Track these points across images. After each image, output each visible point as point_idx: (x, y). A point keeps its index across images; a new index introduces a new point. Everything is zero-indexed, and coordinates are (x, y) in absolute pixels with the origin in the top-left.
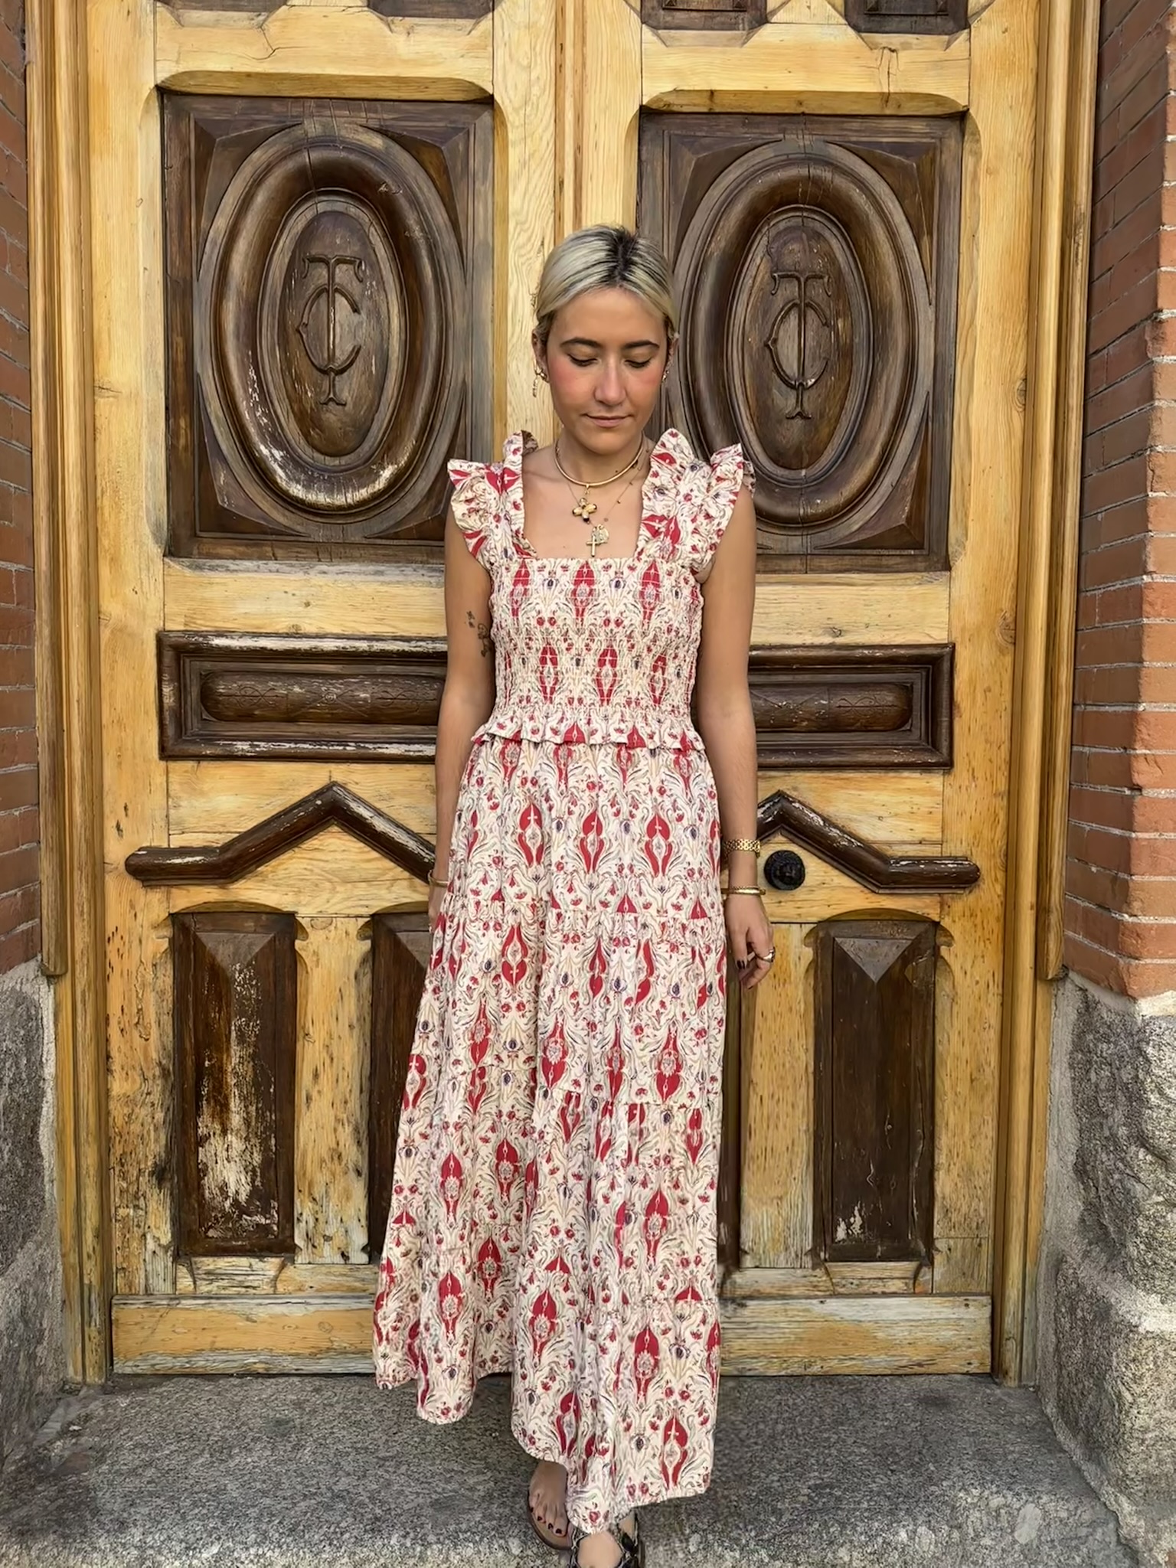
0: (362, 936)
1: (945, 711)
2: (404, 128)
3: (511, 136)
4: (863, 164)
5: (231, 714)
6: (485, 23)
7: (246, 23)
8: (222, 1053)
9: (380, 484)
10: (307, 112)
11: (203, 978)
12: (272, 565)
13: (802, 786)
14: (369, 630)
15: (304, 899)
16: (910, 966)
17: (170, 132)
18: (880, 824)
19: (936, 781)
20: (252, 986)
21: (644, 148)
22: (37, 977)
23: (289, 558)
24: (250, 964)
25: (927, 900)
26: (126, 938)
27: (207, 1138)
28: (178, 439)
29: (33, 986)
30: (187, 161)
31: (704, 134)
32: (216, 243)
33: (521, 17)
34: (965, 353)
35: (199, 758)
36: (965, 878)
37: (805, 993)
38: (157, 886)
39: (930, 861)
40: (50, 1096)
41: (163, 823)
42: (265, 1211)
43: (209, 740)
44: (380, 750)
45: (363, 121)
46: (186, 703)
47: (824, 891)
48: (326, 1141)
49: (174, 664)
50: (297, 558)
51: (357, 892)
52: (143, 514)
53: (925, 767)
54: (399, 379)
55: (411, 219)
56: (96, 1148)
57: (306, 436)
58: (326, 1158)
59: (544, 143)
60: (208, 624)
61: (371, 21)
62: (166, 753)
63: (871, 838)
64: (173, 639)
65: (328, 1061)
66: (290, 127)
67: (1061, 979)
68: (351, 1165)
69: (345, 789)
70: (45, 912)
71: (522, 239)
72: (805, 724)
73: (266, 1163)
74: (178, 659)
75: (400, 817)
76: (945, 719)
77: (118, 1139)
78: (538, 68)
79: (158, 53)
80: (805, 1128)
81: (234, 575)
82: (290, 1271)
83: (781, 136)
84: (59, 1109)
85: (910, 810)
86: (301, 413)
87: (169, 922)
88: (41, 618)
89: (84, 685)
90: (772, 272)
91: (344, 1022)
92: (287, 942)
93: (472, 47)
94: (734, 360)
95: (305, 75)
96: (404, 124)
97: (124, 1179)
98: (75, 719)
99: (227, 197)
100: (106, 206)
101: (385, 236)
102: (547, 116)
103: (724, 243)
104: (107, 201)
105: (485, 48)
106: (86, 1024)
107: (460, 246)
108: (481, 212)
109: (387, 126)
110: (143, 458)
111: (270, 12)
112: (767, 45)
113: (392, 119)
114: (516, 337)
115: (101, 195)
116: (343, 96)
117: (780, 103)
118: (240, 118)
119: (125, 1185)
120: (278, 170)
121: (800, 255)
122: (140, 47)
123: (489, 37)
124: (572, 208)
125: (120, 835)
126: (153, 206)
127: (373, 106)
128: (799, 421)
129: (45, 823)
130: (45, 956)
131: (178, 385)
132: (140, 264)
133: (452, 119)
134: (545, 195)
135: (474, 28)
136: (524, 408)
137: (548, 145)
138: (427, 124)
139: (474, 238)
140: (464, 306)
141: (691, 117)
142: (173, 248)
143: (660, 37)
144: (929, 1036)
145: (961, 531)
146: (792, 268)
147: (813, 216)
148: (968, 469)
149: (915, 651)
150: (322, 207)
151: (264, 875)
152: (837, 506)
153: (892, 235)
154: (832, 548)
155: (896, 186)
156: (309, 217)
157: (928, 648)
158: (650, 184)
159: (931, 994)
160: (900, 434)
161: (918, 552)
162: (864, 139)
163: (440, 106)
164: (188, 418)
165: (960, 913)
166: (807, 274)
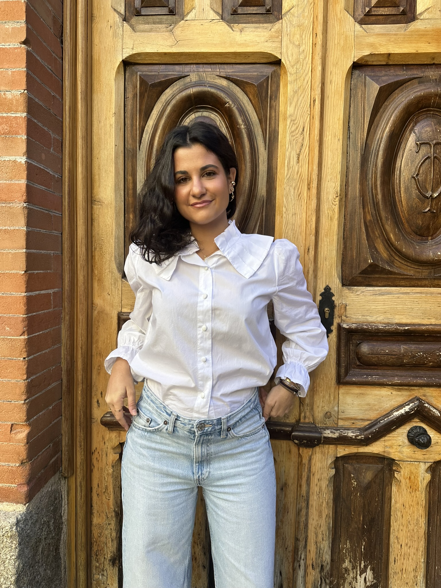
2: (237, 76)
3: (289, 79)
6: (277, 25)
7: (165, 29)
10: (192, 70)
13: (428, 394)
17: (128, 81)
21: (352, 82)
22: (59, 479)
26: (100, 453)
28: (129, 223)
29: (57, 484)
30: (135, 95)
31: (383, 74)
33: (295, 21)
37: (425, 495)
38: (114, 430)
40: (65, 529)
45: (218, 74)
47: (438, 447)
52: (113, 259)
55: (240, 121)
56: (85, 553)
61: (223, 26)
64: (124, 317)
66: (184, 77)
68: (201, 563)
70: (63, 449)
71: (293, 129)
72: (431, 364)
77: (95, 544)
78: (304, 46)
79: (124, 44)
80: (423, 560)
83: (423, 74)
84: (69, 536)
87: (120, 446)
88: (65, 311)
89: (84, 339)
90: (416, 141)
93: (271, 37)
94: (395, 184)
95: (192, 52)
96: (238, 74)
97: (97, 562)
98: (79, 356)
99: (154, 110)
100: (99, 117)
101: (227, 127)
102: (307, 68)
103: (393, 128)
104: (99, 115)
105: (278, 37)
106: (81, 496)
107: (263, 132)
108: (273, 115)
109: (229, 75)
110: (114, 233)
111: (176, 24)
112: (418, 31)
113: (232, 72)
114: (289, 175)
115: (96, 112)
116: (209, 62)
117: (423, 60)
118: (161, 73)
119: (98, 565)
120: (178, 97)
121: (431, 133)
122: (116, 42)
123: (280, 32)
124: (319, 113)
125: (99, 406)
126: (120, 116)
127: (223, 66)
128: (429, 213)
129: (65, 407)
130: (63, 469)
131: (130, 199)
132: (114, 143)
133: (260, 71)
134: (306, 106)
135: (272, 27)
136: (291, 209)
137: (307, 83)
138: (250, 74)
139: (269, 128)
140: (264, 160)
141: (376, 67)
142: (128, 135)
143: (363, 29)
146: (427, 139)
147: (437, 114)
150: (198, 114)
156: (191, 119)
158: (355, 100)
163: (255, 66)
164: (134, 214)
166: (434, 142)
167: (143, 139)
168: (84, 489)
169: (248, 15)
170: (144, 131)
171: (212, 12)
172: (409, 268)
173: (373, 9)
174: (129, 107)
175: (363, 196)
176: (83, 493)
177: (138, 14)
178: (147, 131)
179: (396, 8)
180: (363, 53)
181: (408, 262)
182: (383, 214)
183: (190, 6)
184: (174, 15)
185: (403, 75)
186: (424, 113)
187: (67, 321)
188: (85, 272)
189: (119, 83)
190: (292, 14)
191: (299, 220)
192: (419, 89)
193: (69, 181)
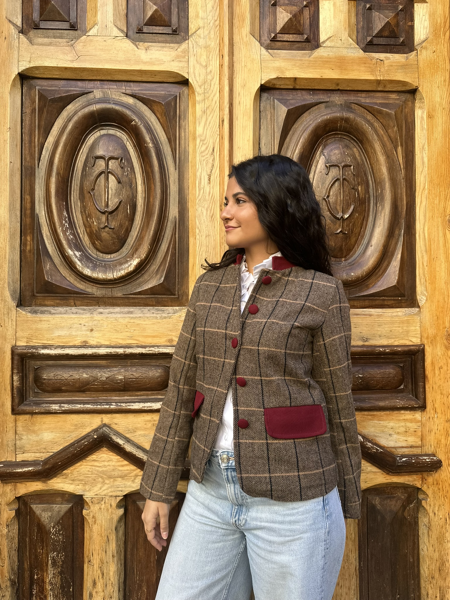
0: (119, 506)
1: (421, 380)
2: (144, 94)
3: (198, 98)
4: (368, 113)
5: (50, 389)
6: (184, 46)
7: (65, 44)
8: (43, 572)
9: (131, 268)
10: (96, 87)
11: (34, 530)
12: (74, 309)
14: (124, 343)
15: (87, 487)
16: (406, 510)
17: (26, 96)
18: (390, 438)
19: (418, 415)
20: (60, 534)
21: (262, 105)
23: (83, 305)
24: (58, 523)
25: (415, 477)
28: (26, 247)
30: (33, 111)
31: (290, 98)
32: (48, 150)
33: (201, 42)
34: (421, 202)
35: (32, 413)
36: (436, 466)
38: (9, 483)
39: (417, 456)
41: (13, 448)
43: (37, 404)
44: (129, 407)
45: (124, 91)
46: (26, 384)
49: (20, 363)
50: (87, 306)
51: (117, 483)
52: (6, 285)
53: (412, 409)
54: (141, 215)
55: (148, 138)
57: (93, 244)
60: (39, 341)
61: (127, 44)
62: (14, 412)
63: (386, 445)
64: (19, 351)
65: (101, 576)
66: (87, 93)
69: (109, 428)
71: (203, 148)
74: (22, 361)
75: (139, 441)
76: (420, 384)
78: (211, 67)
79: (20, 57)
81: (53, 316)
83: (329, 99)
85: (404, 430)
86: (91, 232)
87: (16, 501)
90: (325, 163)
91: (110, 553)
92: (80, 508)
93: (178, 57)
95: (94, 68)
96: (144, 92)
99: (54, 127)
101: (135, 146)
102: (215, 89)
103: (302, 150)
105: (184, 57)
107: (172, 151)
108: (183, 135)
109: (136, 93)
110: (7, 256)
111: (78, 39)
112: (321, 57)
113: (138, 90)
114: (201, 196)
116: (114, 79)
117: (328, 85)
118: (62, 89)
120: (80, 114)
121: (339, 155)
122: (11, 55)
123: (186, 52)
124: (228, 133)
126: (16, 131)
127: (129, 84)
128: (341, 235)
131: (27, 219)
132: (8, 160)
133: (168, 90)
134: (215, 127)
135: (179, 47)
136: (205, 230)
137: (216, 103)
138: (157, 92)
139: (179, 147)
140: (174, 180)
141: (284, 90)
142: (26, 152)
143: (269, 53)
144: (416, 545)
145: (423, 288)
146: (335, 162)
147: (344, 137)
148: (426, 258)
149: (406, 349)
150: (103, 132)
151: (67, 475)
152: (362, 276)
153: (384, 146)
154: (359, 296)
155: (384, 123)
156: (96, 137)
157: (412, 348)
158: (265, 122)
159: (416, 523)
160: (391, 241)
161: (403, 298)
162: (368, 101)
163: (162, 85)
164: (31, 237)
165: (431, 483)
166: (343, 164)
167: (42, 156)
169: (154, 34)
170: (43, 148)
171: (115, 29)
173: (279, 35)
174: (27, 122)
177: (37, 27)
178: (47, 148)
179: (300, 35)
180: (270, 76)
183: (92, 22)
184: (76, 30)
185: (309, 98)
186: (332, 137)
189: (14, 97)
190: (198, 36)
191: (212, 241)
192: (325, 113)
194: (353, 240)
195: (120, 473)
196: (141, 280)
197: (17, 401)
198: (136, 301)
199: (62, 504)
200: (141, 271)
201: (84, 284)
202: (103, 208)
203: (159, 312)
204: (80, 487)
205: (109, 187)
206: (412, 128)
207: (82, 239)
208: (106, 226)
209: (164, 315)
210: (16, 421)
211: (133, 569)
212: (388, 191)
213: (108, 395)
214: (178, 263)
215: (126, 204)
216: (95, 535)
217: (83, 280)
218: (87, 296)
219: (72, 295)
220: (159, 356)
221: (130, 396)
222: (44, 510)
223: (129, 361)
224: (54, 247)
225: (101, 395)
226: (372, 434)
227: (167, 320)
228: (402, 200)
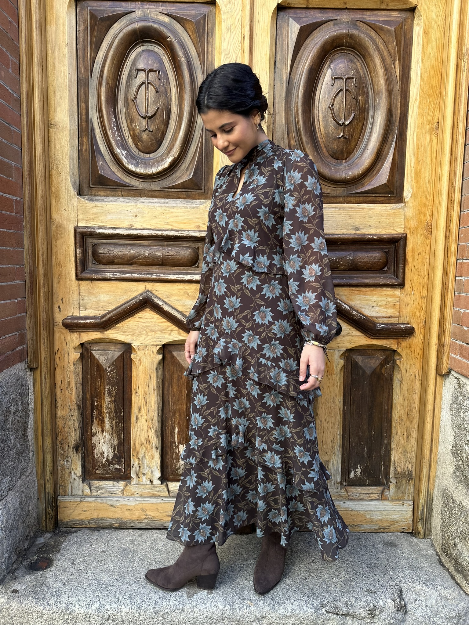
0: (158, 352)
1: (401, 262)
2: (177, 13)
3: (223, 16)
4: (371, 30)
5: (105, 261)
8: (102, 399)
9: (166, 165)
10: (137, 7)
11: (94, 369)
12: (122, 199)
13: (341, 293)
14: (162, 227)
15: (135, 337)
16: (384, 368)
17: (79, 15)
18: (373, 309)
19: (397, 292)
20: (114, 373)
21: (278, 23)
22: (26, 368)
23: (129, 196)
24: (113, 364)
25: (392, 341)
26: (63, 353)
27: (96, 433)
28: (83, 147)
29: (23, 372)
30: (86, 29)
31: (304, 16)
32: (98, 63)
34: (413, 111)
35: (92, 279)
36: (409, 332)
37: (340, 379)
38: (75, 332)
39: (394, 324)
40: (31, 416)
41: (77, 306)
42: (119, 463)
43: (96, 272)
44: (166, 277)
45: (161, 11)
46: (86, 257)
47: (349, 337)
48: (144, 435)
49: (81, 240)
50: (132, 196)
51: (157, 335)
52: (68, 177)
53: (393, 286)
54: (175, 120)
55: (180, 53)
56: (51, 438)
57: (136, 145)
58: (144, 442)
59: (237, 20)
60: (96, 223)
62: (78, 278)
63: (369, 315)
64: (80, 230)
65: (144, 404)
66: (130, 13)
67: (448, 374)
68: (154, 445)
69: (152, 293)
70: (29, 342)
72: (343, 267)
73: (119, 444)
74: (83, 238)
76: (401, 266)
77: (60, 434)
80: (339, 433)
81: (106, 203)
82: (128, 487)
83: (337, 17)
84: (36, 422)
85: (385, 303)
86: (134, 135)
87: (80, 346)
88: (26, 220)
89: (45, 248)
90: (332, 76)
91: (152, 387)
92: (129, 355)
94: (315, 113)
96: (178, 11)
97: (62, 450)
98: (41, 262)
99: (103, 43)
100: (53, 47)
101: (170, 60)
102: (238, 8)
103: (312, 64)
104: (53, 45)
106: (46, 388)
107: (201, 65)
108: (210, 50)
109: (171, 13)
110: (69, 153)
113: (173, 10)
115: (50, 42)
117: (337, 4)
118: (109, 9)
119: (63, 452)
120: (125, 31)
121: (344, 69)
124: (249, 48)
125: (60, 311)
126: (72, 47)
127: (165, 4)
128: (342, 139)
129: (29, 306)
130: (29, 360)
131: (83, 123)
132: (67, 72)
133: (198, 10)
134: (237, 42)
138: (189, 12)
139: (207, 61)
141: (298, 9)
142: (81, 65)
144: (391, 396)
145: (410, 187)
146: (340, 74)
147: (349, 52)
148: (413, 160)
149: (390, 236)
150: (143, 48)
151: (119, 328)
152: (358, 175)
153: (383, 60)
154: (355, 193)
155: (385, 39)
156: (138, 52)
157: (396, 235)
158: (281, 39)
159: (392, 379)
160: (385, 145)
161: (392, 195)
162: (372, 19)
163: (193, 4)
164: (87, 137)
165: (405, 346)
166: (346, 77)
167: (94, 69)
168: (48, 381)
170: (94, 62)
172: (326, 187)
174: (81, 40)
175: (287, 123)
176: (48, 385)
178: (98, 61)
181: (325, 181)
182: (304, 139)
186: (339, 52)
187: (28, 229)
188: (43, 187)
189: (70, 16)
192: (333, 30)
193: (27, 102)
194: (353, 144)
195: (159, 328)
196: (174, 176)
197: (79, 269)
198: (170, 194)
199: (115, 351)
200: (174, 168)
201: (129, 178)
202: (144, 114)
203: (188, 203)
204: (129, 337)
205: (149, 95)
206: (410, 44)
207: (127, 140)
208: (146, 129)
209: (193, 206)
210: (79, 285)
211: (169, 401)
212: (384, 101)
213: (150, 268)
214: (205, 162)
215: (162, 110)
216: (141, 374)
217: (128, 175)
218: (132, 188)
219: (120, 188)
220: (189, 239)
221: (167, 270)
222: (100, 355)
223: (166, 243)
224: (105, 147)
225: (144, 268)
226: (358, 306)
227: (195, 209)
228: (396, 110)
